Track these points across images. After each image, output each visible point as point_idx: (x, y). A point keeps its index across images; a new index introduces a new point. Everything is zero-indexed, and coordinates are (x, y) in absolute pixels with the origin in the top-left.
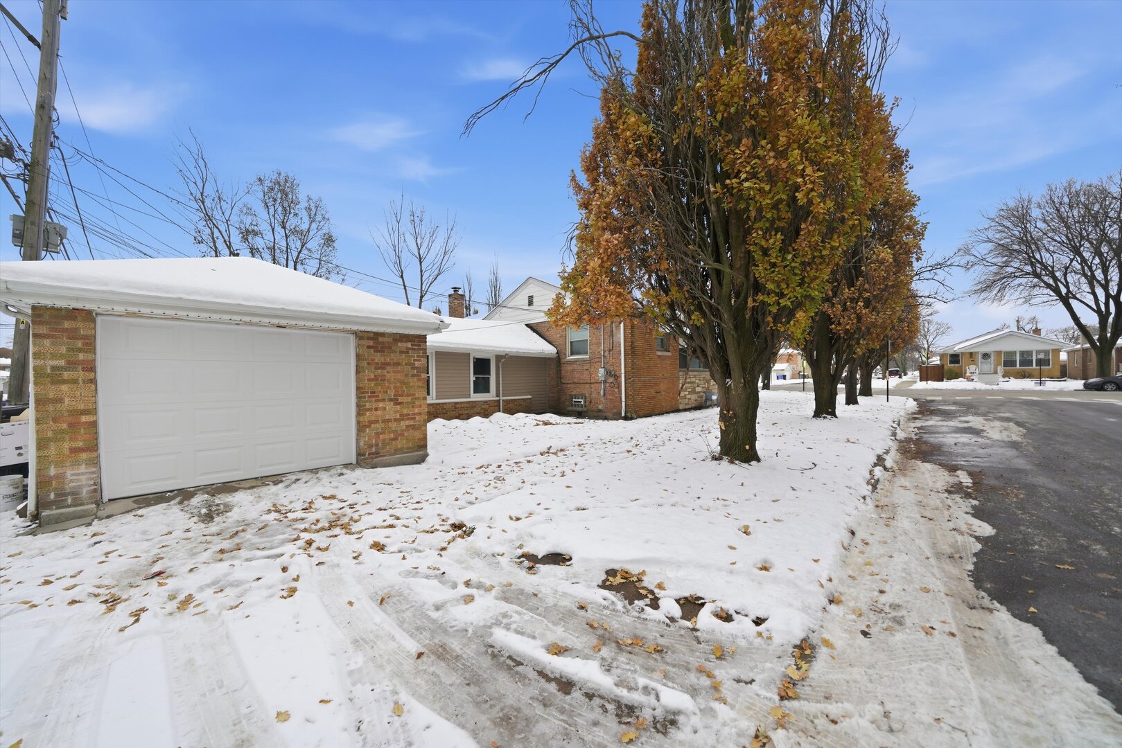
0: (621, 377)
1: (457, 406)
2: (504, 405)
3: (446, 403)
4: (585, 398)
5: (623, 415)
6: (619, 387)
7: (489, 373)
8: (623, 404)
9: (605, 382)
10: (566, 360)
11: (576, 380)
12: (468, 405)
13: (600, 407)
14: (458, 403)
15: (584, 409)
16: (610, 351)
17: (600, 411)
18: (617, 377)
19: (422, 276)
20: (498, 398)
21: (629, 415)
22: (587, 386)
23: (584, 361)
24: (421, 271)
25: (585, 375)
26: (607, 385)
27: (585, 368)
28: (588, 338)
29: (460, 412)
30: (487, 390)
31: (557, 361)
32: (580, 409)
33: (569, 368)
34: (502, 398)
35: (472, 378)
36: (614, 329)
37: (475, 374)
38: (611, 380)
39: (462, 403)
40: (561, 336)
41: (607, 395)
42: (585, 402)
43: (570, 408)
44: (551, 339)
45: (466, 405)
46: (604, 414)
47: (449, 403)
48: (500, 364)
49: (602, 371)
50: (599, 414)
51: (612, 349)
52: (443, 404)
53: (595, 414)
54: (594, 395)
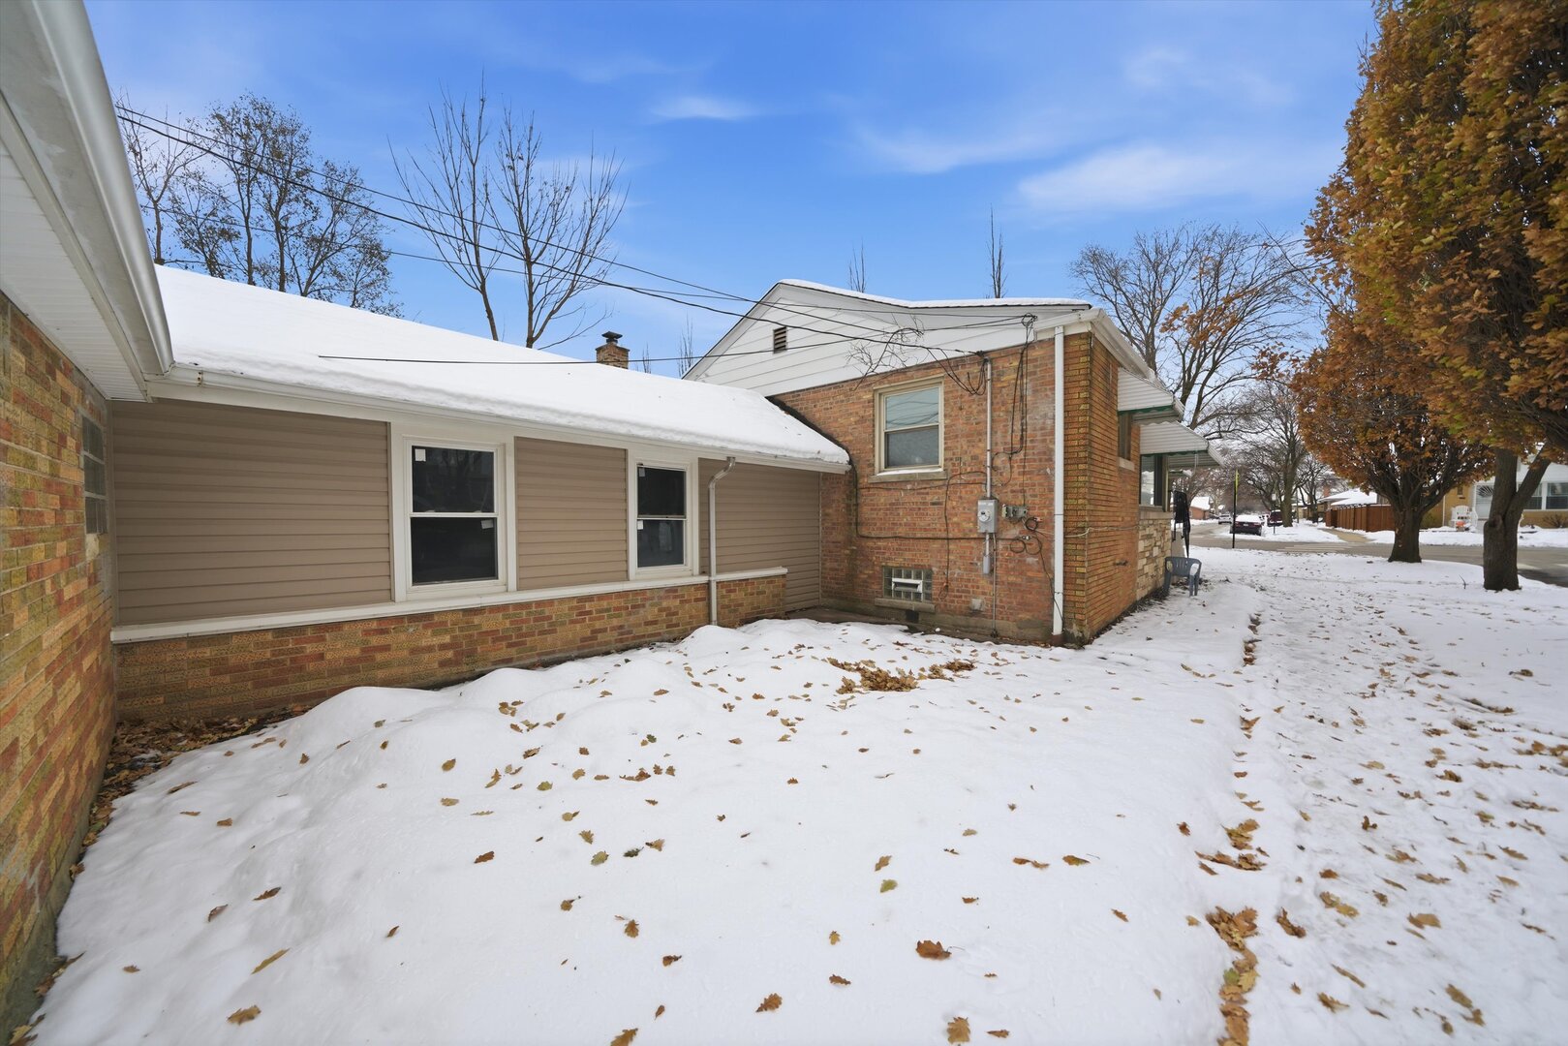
0: (1049, 523)
1: (588, 606)
2: (720, 597)
3: (551, 602)
4: (929, 576)
5: (1057, 629)
6: (1045, 553)
7: (680, 510)
8: (1059, 599)
9: (994, 537)
10: (873, 479)
11: (901, 531)
12: (621, 602)
13: (976, 603)
14: (590, 598)
15: (924, 604)
16: (1013, 452)
17: (975, 613)
18: (1035, 526)
19: (531, 294)
20: (704, 579)
21: (1075, 630)
22: (936, 545)
23: (927, 481)
24: (531, 284)
25: (932, 520)
26: (1001, 545)
27: (929, 498)
28: (941, 421)
29: (598, 625)
30: (676, 556)
31: (851, 482)
32: (912, 604)
33: (883, 498)
34: (716, 577)
35: (635, 524)
36: (1029, 393)
37: (641, 511)
38: (1014, 532)
39: (601, 597)
40: (862, 420)
41: (1000, 572)
42: (927, 586)
43: (885, 601)
44: (832, 429)
45: (615, 603)
46: (989, 623)
47: (562, 600)
48: (712, 486)
49: (987, 508)
50: (973, 621)
51: (1024, 446)
52: (539, 603)
53: (961, 620)
54: (956, 572)
